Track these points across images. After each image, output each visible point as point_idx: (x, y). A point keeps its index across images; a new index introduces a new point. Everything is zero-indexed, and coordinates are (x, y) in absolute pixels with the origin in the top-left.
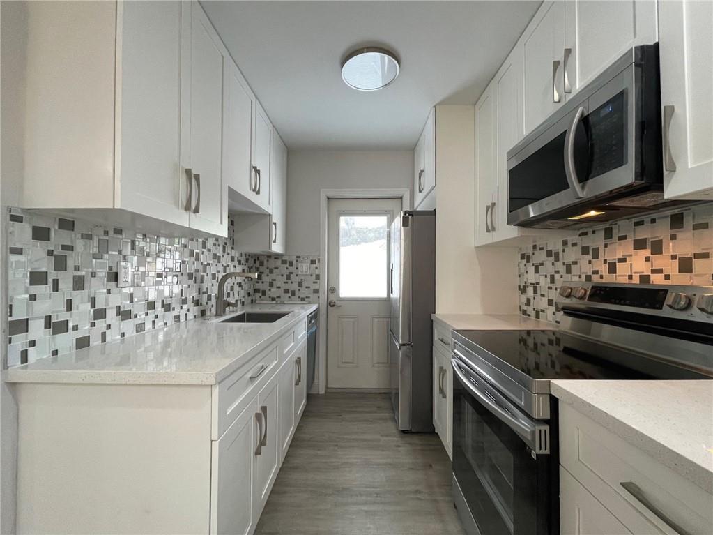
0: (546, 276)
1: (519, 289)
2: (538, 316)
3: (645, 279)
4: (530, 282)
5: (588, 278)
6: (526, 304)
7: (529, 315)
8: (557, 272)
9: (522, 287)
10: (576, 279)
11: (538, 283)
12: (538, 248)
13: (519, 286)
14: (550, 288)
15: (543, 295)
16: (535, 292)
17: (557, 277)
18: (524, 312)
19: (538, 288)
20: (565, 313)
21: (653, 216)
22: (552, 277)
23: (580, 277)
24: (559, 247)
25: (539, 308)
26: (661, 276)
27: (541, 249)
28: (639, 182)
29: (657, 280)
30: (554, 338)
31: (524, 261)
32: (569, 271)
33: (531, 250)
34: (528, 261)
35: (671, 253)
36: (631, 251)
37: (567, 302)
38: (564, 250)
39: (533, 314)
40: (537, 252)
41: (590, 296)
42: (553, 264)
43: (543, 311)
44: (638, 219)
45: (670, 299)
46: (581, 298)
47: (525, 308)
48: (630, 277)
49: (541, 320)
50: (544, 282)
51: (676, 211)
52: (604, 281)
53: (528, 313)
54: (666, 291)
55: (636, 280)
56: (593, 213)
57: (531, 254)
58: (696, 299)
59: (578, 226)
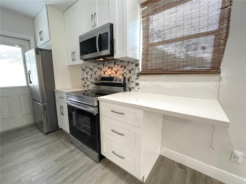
0: (90, 75)
1: (82, 79)
2: (88, 87)
3: (110, 75)
4: (85, 77)
5: (100, 75)
6: (84, 84)
7: (86, 87)
8: (92, 74)
9: (83, 79)
10: (97, 76)
11: (88, 77)
12: (87, 67)
13: (82, 78)
14: (91, 79)
15: (89, 81)
16: (87, 80)
17: (92, 75)
18: (84, 86)
19: (88, 79)
20: (95, 84)
21: (111, 62)
22: (91, 76)
23: (98, 75)
24: (93, 67)
25: (88, 84)
26: (113, 75)
27: (88, 68)
28: (110, 54)
29: (112, 75)
30: (92, 92)
31: (83, 71)
32: (95, 74)
33: (85, 68)
34: (84, 71)
35: (114, 70)
36: (108, 69)
37: (96, 82)
38: (94, 68)
39: (87, 86)
40: (87, 68)
41: (101, 80)
42: (91, 72)
43: (89, 85)
44: (109, 62)
45: (114, 79)
46: (99, 80)
47: (84, 85)
48: (108, 75)
49: (89, 87)
50: (89, 77)
51: (115, 61)
52: (103, 76)
53: (85, 86)
54: (114, 78)
55: (109, 76)
56: (101, 59)
57: (85, 69)
58: (118, 79)
59: (97, 62)
